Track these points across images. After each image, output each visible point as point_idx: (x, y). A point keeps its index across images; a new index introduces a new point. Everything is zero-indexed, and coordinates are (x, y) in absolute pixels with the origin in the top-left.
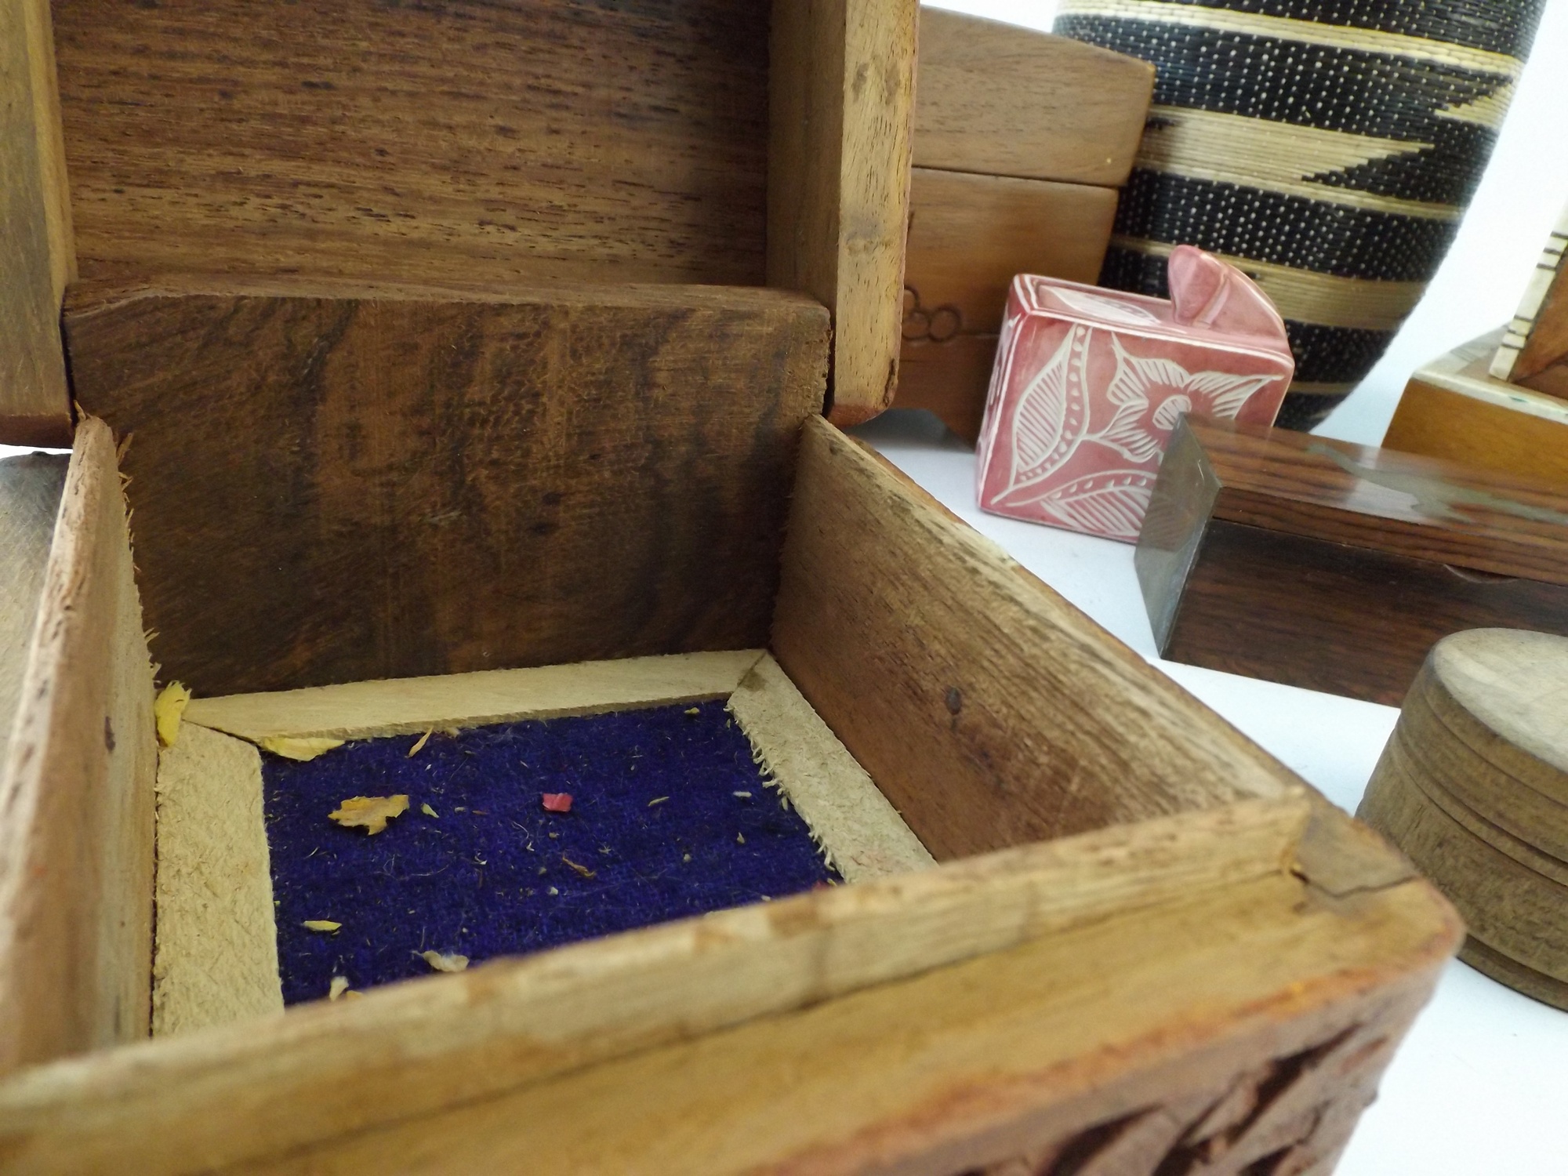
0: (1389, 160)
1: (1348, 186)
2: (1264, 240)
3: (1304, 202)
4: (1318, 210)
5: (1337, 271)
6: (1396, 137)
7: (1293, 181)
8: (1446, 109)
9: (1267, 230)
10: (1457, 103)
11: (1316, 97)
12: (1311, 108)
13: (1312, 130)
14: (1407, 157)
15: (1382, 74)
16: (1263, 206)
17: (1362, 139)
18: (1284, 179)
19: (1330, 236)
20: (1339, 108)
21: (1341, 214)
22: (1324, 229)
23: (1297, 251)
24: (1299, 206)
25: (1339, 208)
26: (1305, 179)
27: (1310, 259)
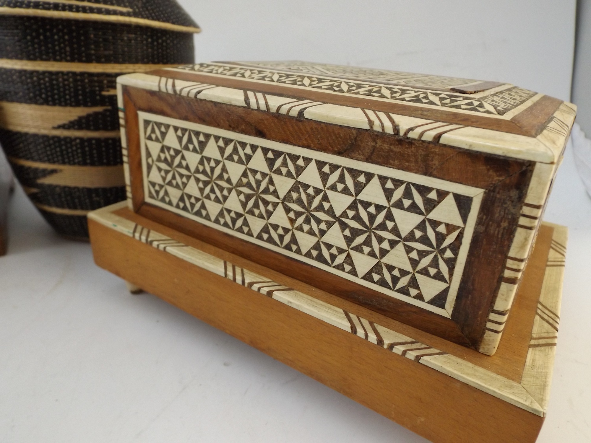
0: (89, 116)
1: (75, 129)
2: (52, 155)
3: (58, 138)
4: (68, 141)
5: (93, 164)
7: (50, 129)
8: (108, 91)
9: (51, 151)
11: (41, 93)
12: (41, 97)
13: (45, 107)
14: (96, 114)
15: (64, 80)
16: (44, 141)
17: (68, 109)
18: (45, 129)
19: (79, 151)
20: (53, 96)
21: (78, 141)
22: (74, 148)
23: (69, 158)
24: (58, 140)
25: (76, 138)
26: (54, 128)
27: (76, 161)
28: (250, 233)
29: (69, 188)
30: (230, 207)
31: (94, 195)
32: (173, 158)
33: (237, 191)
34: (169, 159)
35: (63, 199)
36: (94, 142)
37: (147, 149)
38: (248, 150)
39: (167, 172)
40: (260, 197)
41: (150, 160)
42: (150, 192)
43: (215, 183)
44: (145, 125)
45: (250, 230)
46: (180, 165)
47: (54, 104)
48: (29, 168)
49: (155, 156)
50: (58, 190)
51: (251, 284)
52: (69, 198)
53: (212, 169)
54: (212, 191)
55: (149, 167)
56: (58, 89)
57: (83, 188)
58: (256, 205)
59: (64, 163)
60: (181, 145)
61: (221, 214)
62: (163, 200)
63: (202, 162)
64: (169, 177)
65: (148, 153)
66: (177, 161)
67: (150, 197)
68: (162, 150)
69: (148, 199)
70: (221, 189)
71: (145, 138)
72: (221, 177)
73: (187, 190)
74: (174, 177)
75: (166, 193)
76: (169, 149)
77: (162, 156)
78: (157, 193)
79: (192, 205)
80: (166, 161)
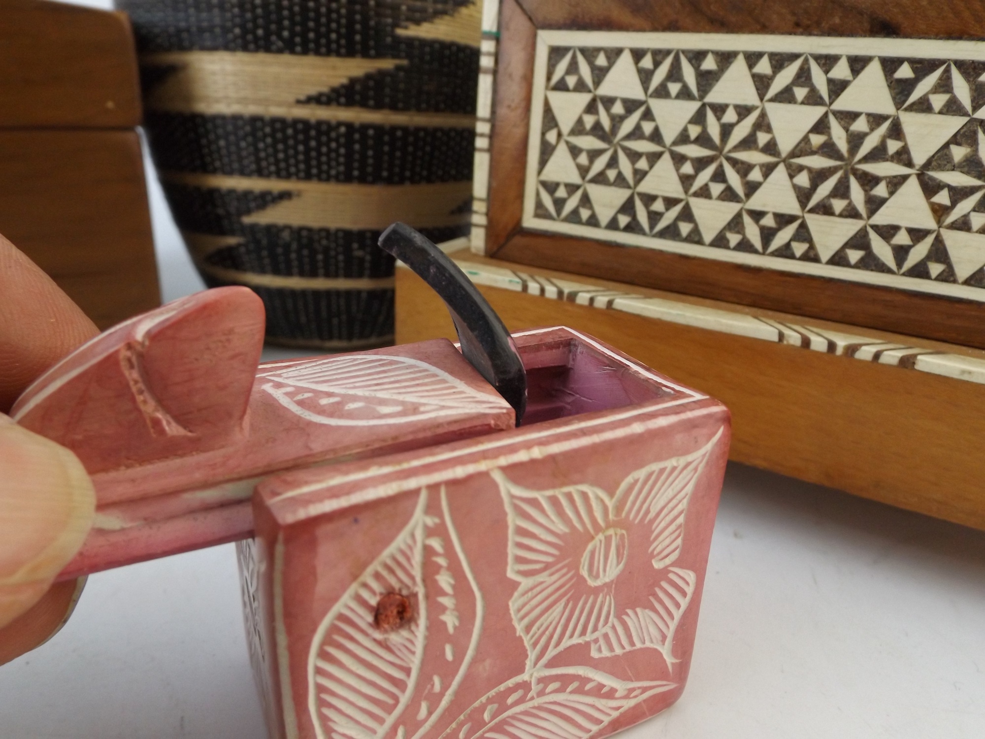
0: (368, 77)
1: (339, 104)
2: (286, 160)
3: (306, 123)
4: (323, 128)
5: (362, 180)
6: (365, 54)
7: (290, 105)
8: (406, 28)
9: (285, 151)
10: (418, 22)
11: (281, 28)
12: (280, 37)
13: (287, 58)
14: (382, 74)
16: (274, 131)
17: (334, 61)
18: (280, 104)
19: (342, 151)
20: (304, 35)
21: (343, 129)
22: (333, 145)
23: (319, 166)
24: (303, 127)
25: (339, 124)
26: (299, 102)
27: (333, 172)
28: (812, 254)
29: (310, 230)
30: (764, 206)
31: (355, 245)
32: (617, 121)
33: (789, 167)
34: (606, 123)
35: (293, 256)
36: (371, 132)
37: (548, 110)
38: (841, 71)
39: (594, 155)
40: (855, 172)
41: (552, 137)
42: (539, 205)
43: (729, 159)
44: (550, 58)
45: (812, 247)
46: (636, 133)
47: (305, 52)
48: (231, 192)
49: (566, 122)
50: (286, 235)
51: (852, 350)
52: (305, 252)
53: (726, 130)
54: (719, 176)
55: (547, 151)
56: (317, 20)
57: (338, 231)
58: (841, 191)
59: (308, 177)
60: (646, 89)
61: (736, 224)
62: (574, 217)
63: (699, 118)
64: (600, 164)
65: (550, 120)
66: (627, 126)
67: (537, 215)
68: (591, 108)
69: (530, 221)
70: (744, 169)
71: (547, 88)
72: (748, 143)
73: (645, 187)
74: (613, 162)
75: (586, 200)
76: (609, 102)
77: (589, 121)
78: (559, 204)
79: (654, 217)
80: (597, 130)
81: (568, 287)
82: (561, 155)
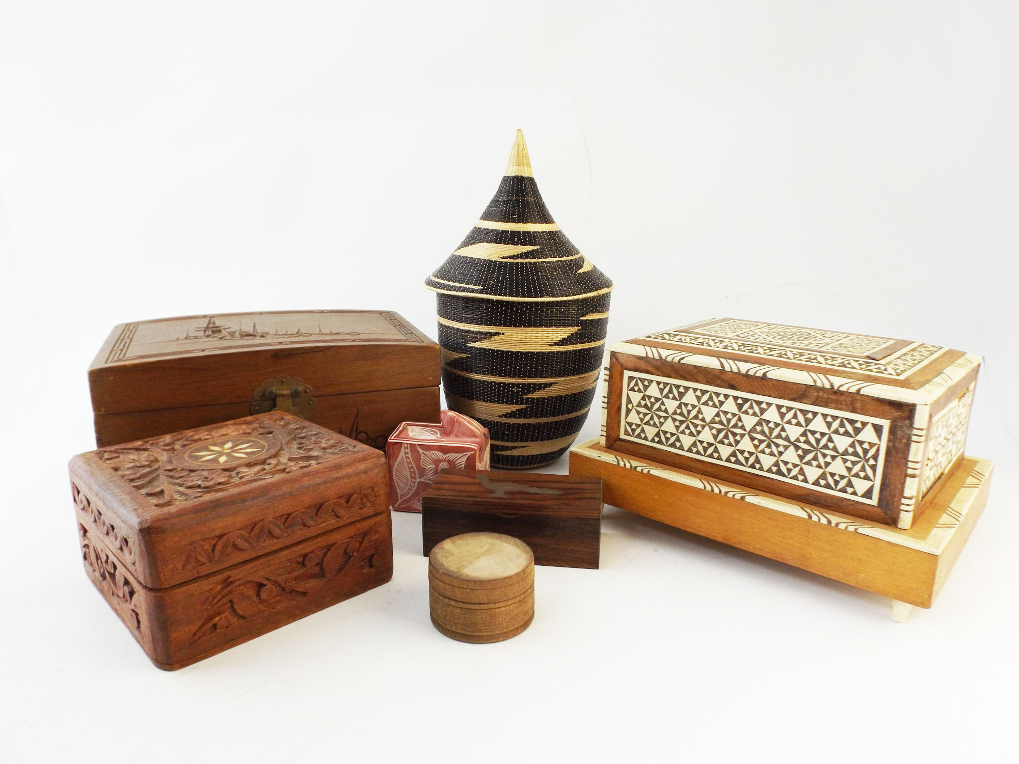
28: (720, 457)
30: (703, 439)
32: (653, 404)
33: (709, 427)
34: (649, 405)
37: (628, 397)
38: (722, 398)
39: (645, 415)
40: (730, 431)
41: (630, 406)
42: (626, 430)
43: (690, 422)
44: (628, 380)
45: (719, 455)
46: (659, 409)
49: (635, 403)
51: (726, 493)
53: (689, 412)
54: (688, 427)
55: (628, 411)
58: (726, 437)
60: (662, 395)
61: (694, 444)
62: (639, 436)
63: (679, 407)
64: (647, 418)
65: (629, 401)
66: (656, 406)
67: (625, 434)
68: (643, 398)
69: (622, 436)
70: (696, 426)
71: (628, 390)
72: (696, 417)
73: (663, 428)
74: (652, 418)
75: (643, 430)
76: (650, 397)
77: (643, 403)
78: (633, 430)
79: (667, 439)
80: (646, 406)
81: (634, 463)
82: (633, 413)
